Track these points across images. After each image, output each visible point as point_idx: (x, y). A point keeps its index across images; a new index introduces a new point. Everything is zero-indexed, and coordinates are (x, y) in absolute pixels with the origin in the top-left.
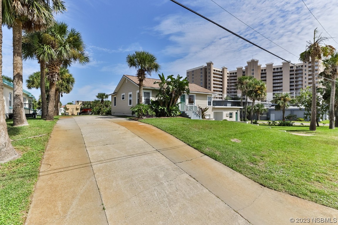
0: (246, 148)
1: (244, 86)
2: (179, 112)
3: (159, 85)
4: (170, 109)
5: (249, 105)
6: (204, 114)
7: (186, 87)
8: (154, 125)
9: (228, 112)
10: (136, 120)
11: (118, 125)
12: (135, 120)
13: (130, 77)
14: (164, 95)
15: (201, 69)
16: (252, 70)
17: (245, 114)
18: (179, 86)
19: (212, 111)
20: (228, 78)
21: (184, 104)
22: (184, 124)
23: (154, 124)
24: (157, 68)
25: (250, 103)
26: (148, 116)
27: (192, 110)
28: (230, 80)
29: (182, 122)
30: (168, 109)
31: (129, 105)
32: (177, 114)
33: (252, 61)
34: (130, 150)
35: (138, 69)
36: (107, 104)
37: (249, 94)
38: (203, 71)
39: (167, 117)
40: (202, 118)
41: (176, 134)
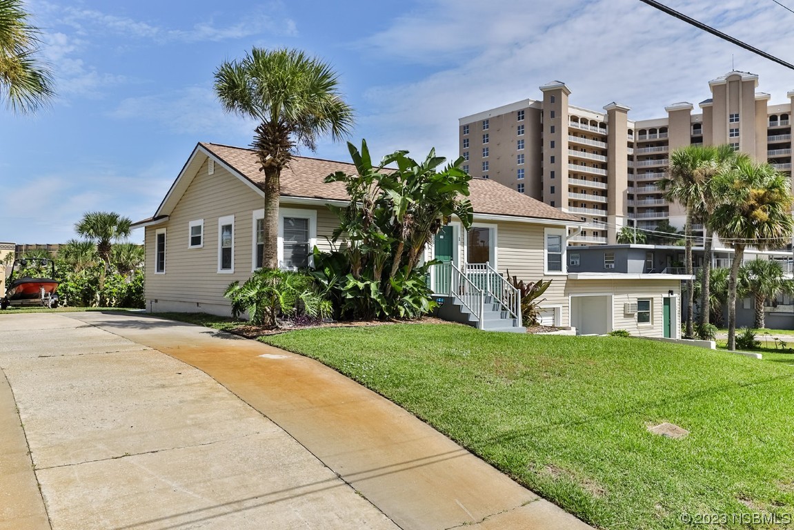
0: (710, 463)
1: (696, 189)
2: (428, 300)
3: (348, 189)
4: (392, 289)
5: (718, 264)
6: (530, 308)
7: (460, 198)
8: (327, 360)
9: (632, 298)
10: (252, 338)
11: (173, 363)
12: (248, 338)
13: (224, 154)
14: (367, 232)
15: (521, 114)
16: (732, 116)
17: (703, 306)
18: (429, 193)
19: (566, 294)
20: (631, 152)
21: (450, 265)
22: (449, 356)
23: (325, 356)
24: (337, 119)
25: (724, 255)
26: (300, 316)
27: (483, 291)
28: (641, 158)
29: (440, 347)
30: (383, 287)
31: (220, 271)
32: (422, 309)
33: (733, 79)
34: (226, 480)
35: (258, 123)
36: (123, 257)
37: (722, 220)
38: (528, 122)
39: (379, 323)
40: (524, 325)
41: (417, 400)
